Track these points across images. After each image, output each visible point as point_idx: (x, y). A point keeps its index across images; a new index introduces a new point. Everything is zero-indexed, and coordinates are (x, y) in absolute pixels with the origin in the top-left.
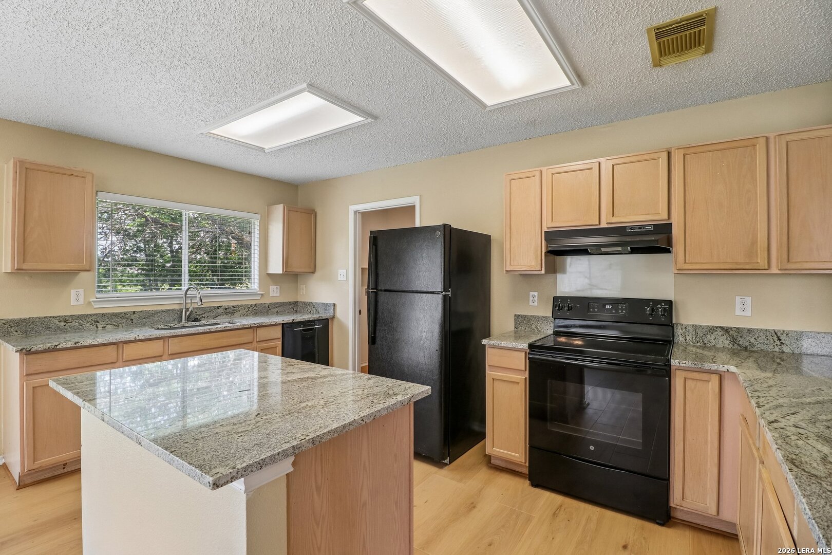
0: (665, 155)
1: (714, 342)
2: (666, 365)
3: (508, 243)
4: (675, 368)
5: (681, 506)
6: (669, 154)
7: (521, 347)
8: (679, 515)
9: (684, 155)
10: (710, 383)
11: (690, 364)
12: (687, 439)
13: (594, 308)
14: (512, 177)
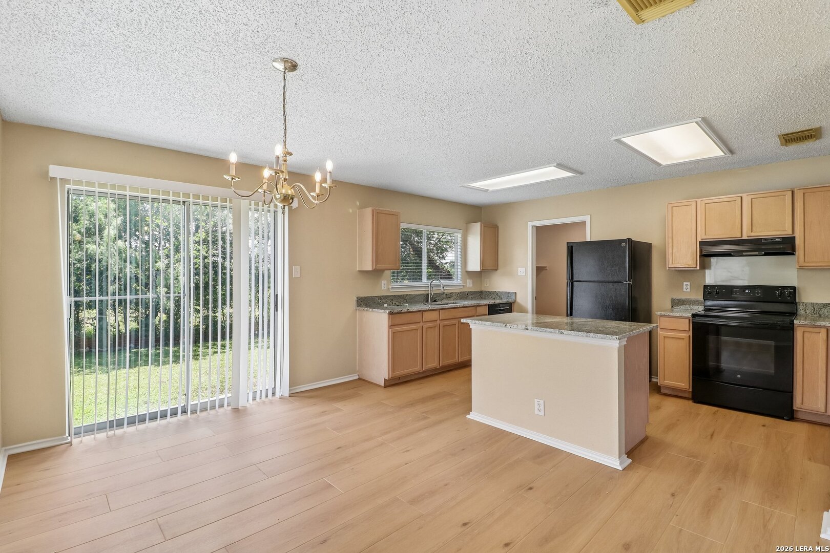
0: (790, 193)
1: (827, 313)
2: (790, 324)
3: (670, 249)
4: (796, 325)
5: (801, 408)
6: (793, 192)
7: (686, 316)
8: (800, 416)
9: (804, 194)
10: (821, 334)
11: (807, 322)
12: (805, 368)
13: (736, 292)
14: (672, 205)
